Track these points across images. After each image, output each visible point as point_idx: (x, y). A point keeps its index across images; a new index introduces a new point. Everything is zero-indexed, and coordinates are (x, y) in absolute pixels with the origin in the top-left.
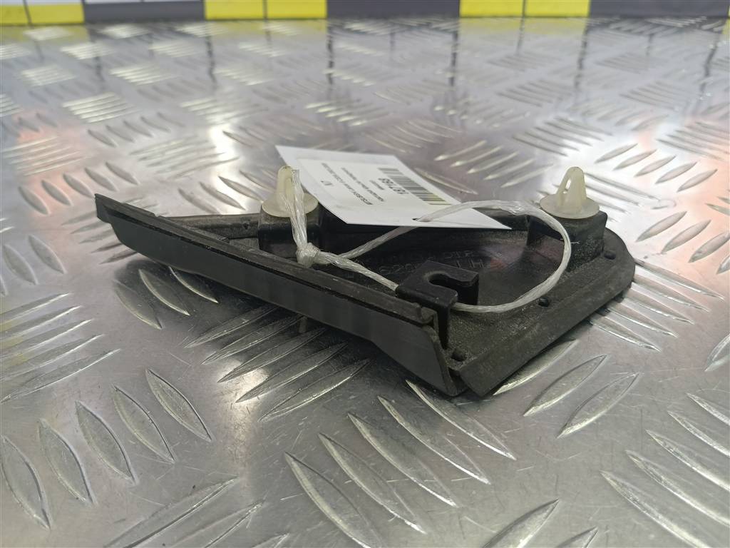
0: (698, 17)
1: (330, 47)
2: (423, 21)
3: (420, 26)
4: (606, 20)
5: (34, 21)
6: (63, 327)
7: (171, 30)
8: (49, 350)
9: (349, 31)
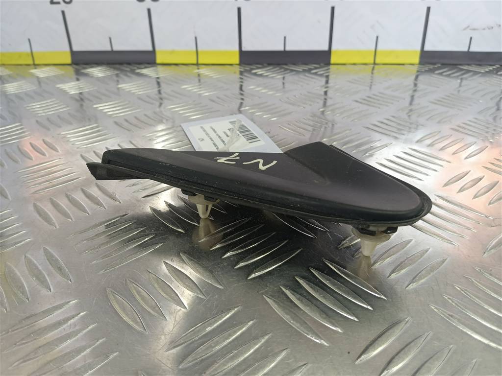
0: (494, 65)
1: (241, 88)
2: (306, 67)
3: (304, 71)
4: (431, 67)
5: (37, 62)
6: (74, 332)
7: (133, 71)
8: (64, 352)
9: (255, 74)
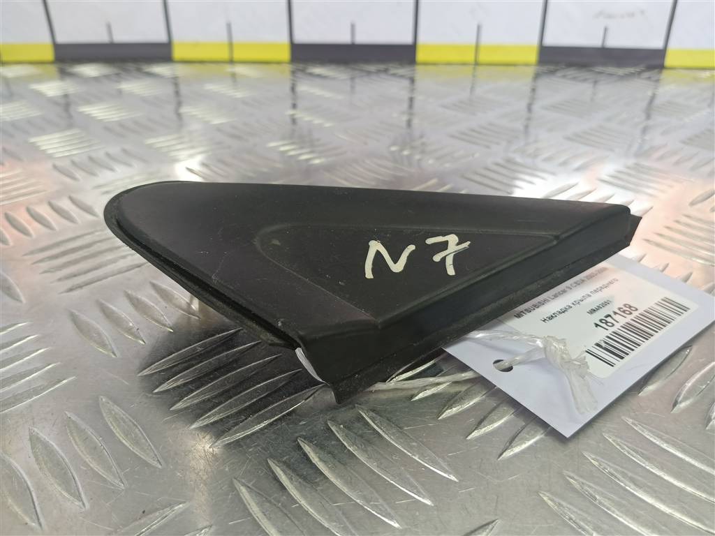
0: (636, 66)
1: (293, 89)
2: (382, 67)
3: (379, 71)
4: (552, 68)
5: (4, 58)
6: (19, 355)
7: (139, 70)
9: (311, 74)
